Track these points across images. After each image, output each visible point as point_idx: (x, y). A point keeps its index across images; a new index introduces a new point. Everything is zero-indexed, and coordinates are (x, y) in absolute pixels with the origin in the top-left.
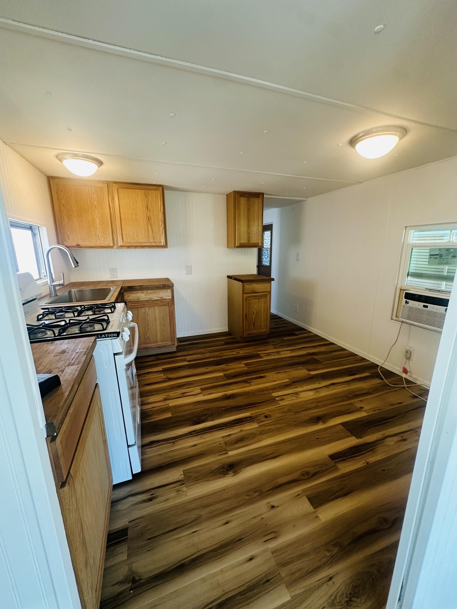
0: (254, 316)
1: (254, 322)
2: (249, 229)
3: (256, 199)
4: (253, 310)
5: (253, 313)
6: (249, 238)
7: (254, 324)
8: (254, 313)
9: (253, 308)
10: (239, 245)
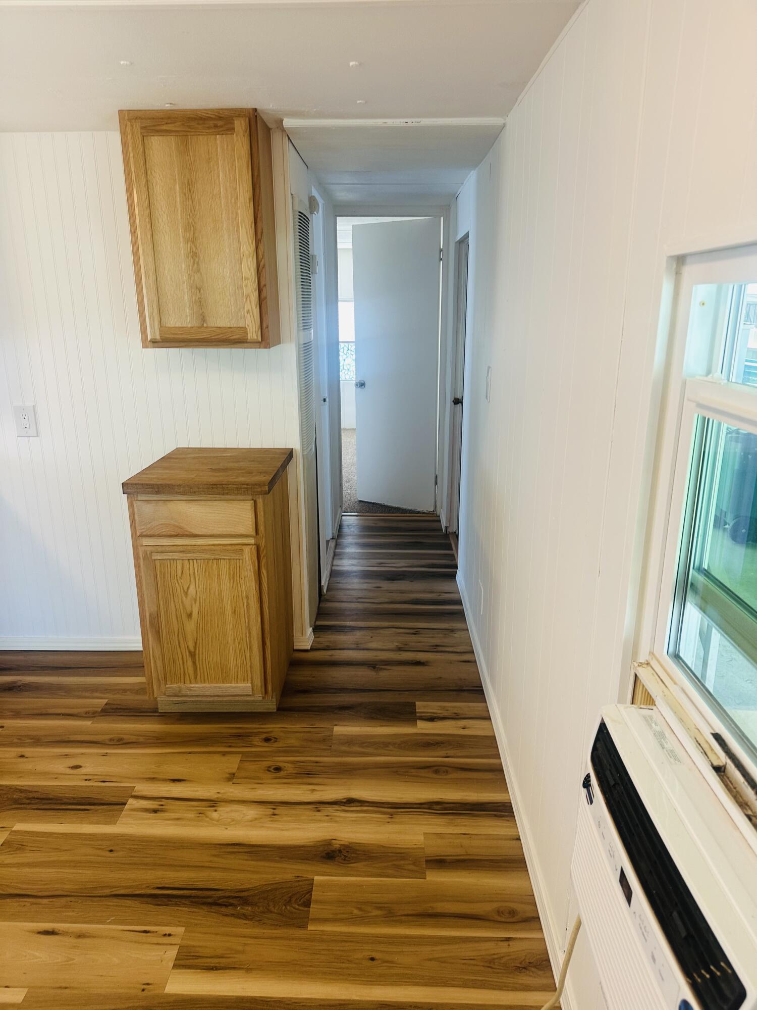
0: (190, 626)
1: (192, 649)
2: (199, 270)
3: (218, 136)
4: (187, 602)
5: (184, 616)
6: (200, 305)
7: (193, 655)
8: (190, 616)
9: (186, 593)
10: (158, 337)
